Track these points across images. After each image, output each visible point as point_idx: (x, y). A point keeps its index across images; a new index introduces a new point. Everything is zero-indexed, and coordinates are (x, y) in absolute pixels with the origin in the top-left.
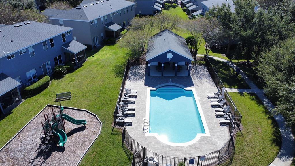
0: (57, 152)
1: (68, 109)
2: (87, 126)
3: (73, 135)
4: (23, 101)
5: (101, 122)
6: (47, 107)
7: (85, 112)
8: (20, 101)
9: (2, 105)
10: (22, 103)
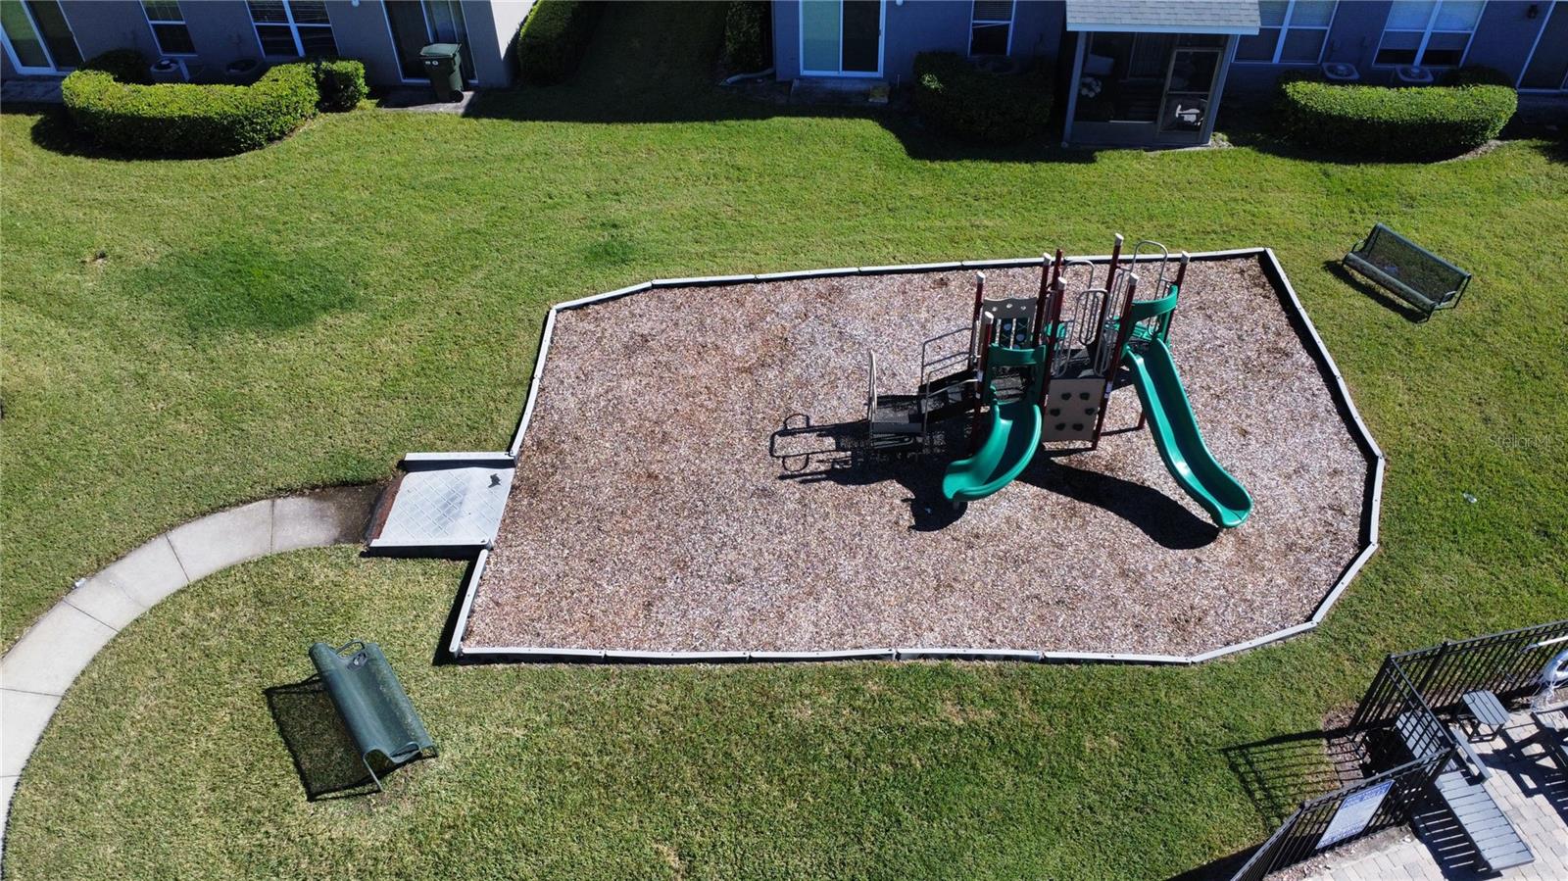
0: (904, 501)
1: (1309, 362)
2: (1222, 550)
3: (1085, 507)
4: (1219, 142)
5: (1318, 618)
6: (1247, 256)
7: (1362, 468)
8: (1192, 135)
9: (1085, 92)
10: (1198, 148)
